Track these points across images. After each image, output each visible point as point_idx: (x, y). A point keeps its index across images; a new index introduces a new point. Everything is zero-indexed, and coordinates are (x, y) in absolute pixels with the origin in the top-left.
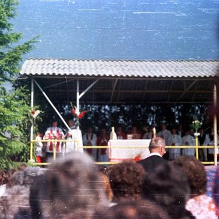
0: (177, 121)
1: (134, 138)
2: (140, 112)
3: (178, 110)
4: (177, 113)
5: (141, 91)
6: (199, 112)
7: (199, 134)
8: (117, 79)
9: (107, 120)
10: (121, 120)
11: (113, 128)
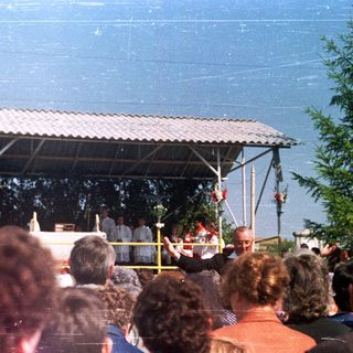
0: (122, 205)
1: (65, 230)
2: (68, 189)
3: (124, 188)
4: (122, 192)
5: (71, 159)
6: (155, 193)
7: (163, 225)
8: (44, 139)
9: (15, 201)
10: (38, 201)
11: (35, 214)
